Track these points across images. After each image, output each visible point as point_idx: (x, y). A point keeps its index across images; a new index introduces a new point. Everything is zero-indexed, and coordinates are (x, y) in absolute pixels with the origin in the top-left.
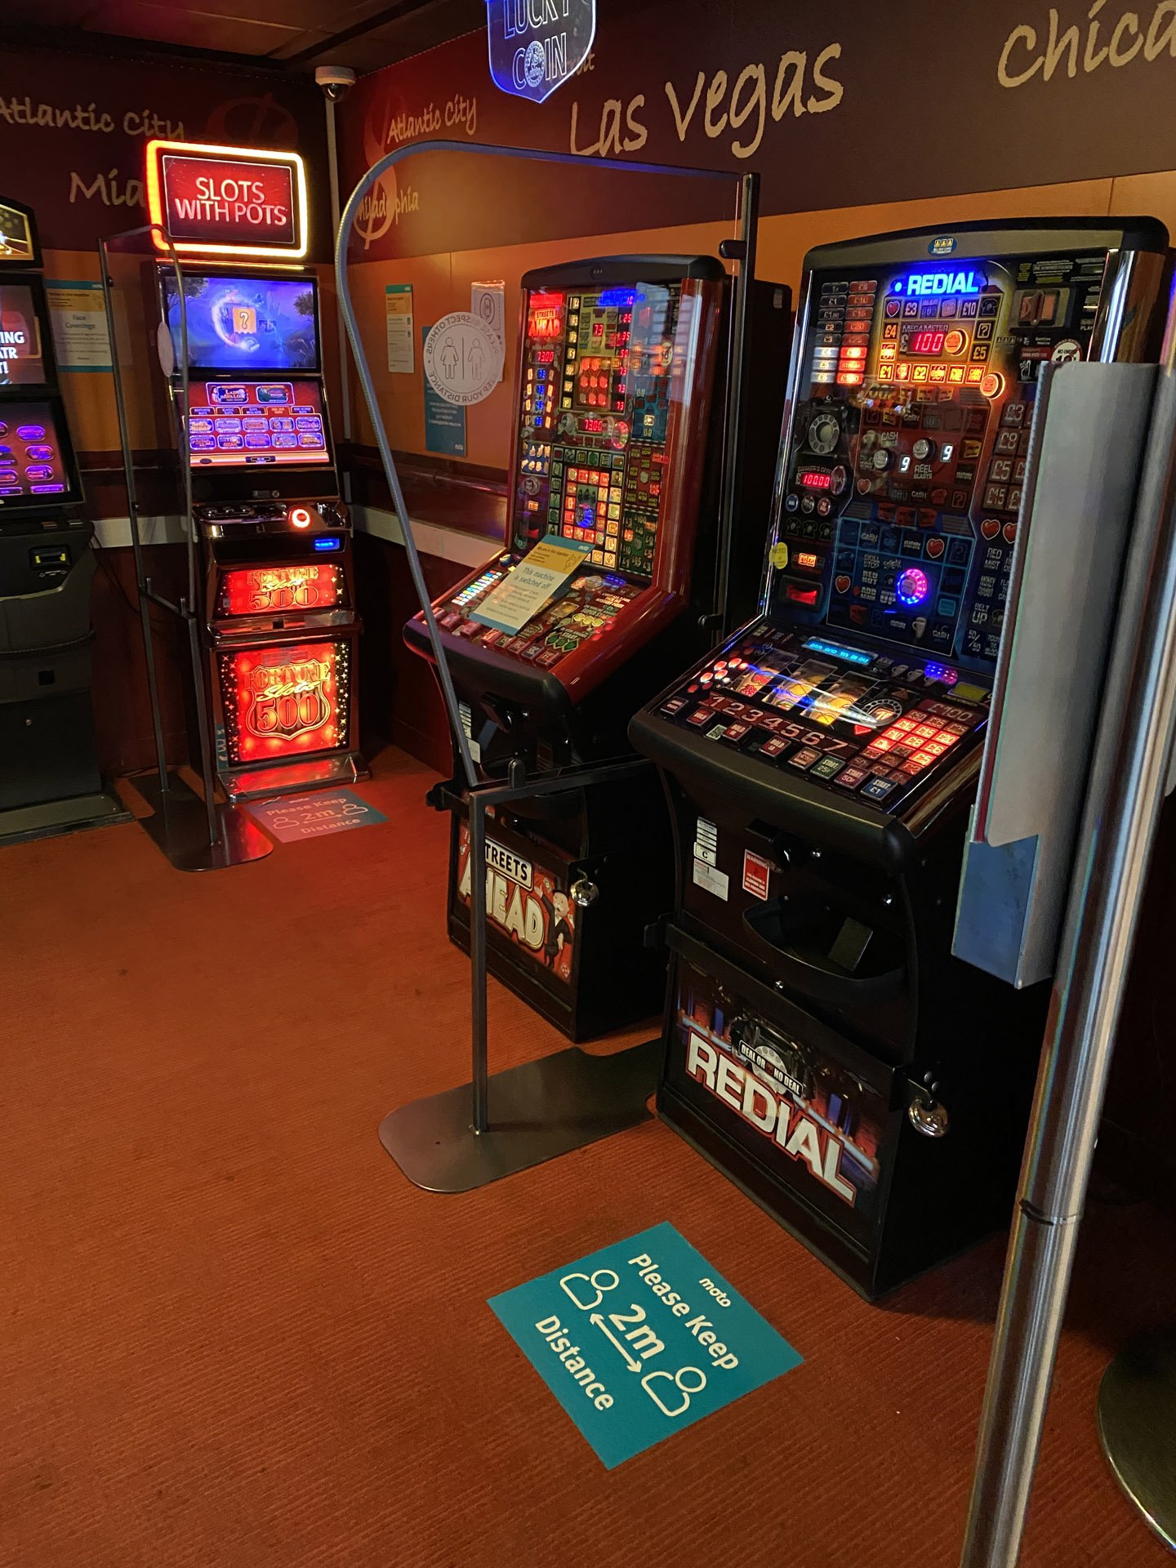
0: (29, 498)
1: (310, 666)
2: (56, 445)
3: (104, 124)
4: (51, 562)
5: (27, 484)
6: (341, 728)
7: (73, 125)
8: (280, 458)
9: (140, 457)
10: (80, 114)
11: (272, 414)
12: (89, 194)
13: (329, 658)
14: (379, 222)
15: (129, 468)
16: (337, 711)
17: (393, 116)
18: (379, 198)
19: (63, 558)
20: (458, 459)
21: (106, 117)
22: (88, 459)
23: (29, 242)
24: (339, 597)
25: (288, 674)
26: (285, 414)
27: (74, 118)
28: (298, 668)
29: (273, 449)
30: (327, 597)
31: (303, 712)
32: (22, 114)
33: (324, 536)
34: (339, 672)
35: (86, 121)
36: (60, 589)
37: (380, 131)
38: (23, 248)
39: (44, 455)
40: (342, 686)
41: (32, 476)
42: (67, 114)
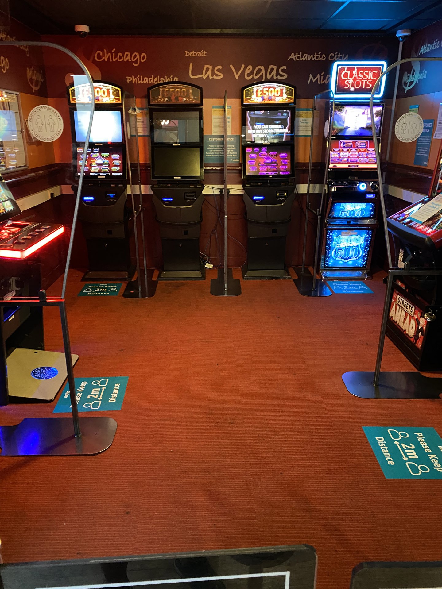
0: (279, 176)
1: (357, 237)
2: (290, 160)
3: (323, 58)
4: (282, 196)
5: (279, 171)
6: (364, 261)
7: (313, 59)
8: (360, 166)
9: (314, 165)
10: (316, 56)
11: (360, 151)
12: (314, 81)
13: (365, 235)
14: (411, 83)
15: (310, 168)
16: (364, 254)
18: (413, 74)
19: (285, 194)
20: (424, 167)
21: (324, 55)
22: (299, 164)
23: (293, 97)
24: (371, 215)
26: (365, 151)
27: (314, 57)
28: (352, 237)
29: (358, 163)
30: (367, 214)
32: (298, 57)
33: (370, 193)
34: (367, 241)
35: (317, 58)
36: (283, 204)
37: (417, 49)
38: (291, 99)
39: (286, 163)
41: (281, 169)
42: (312, 56)
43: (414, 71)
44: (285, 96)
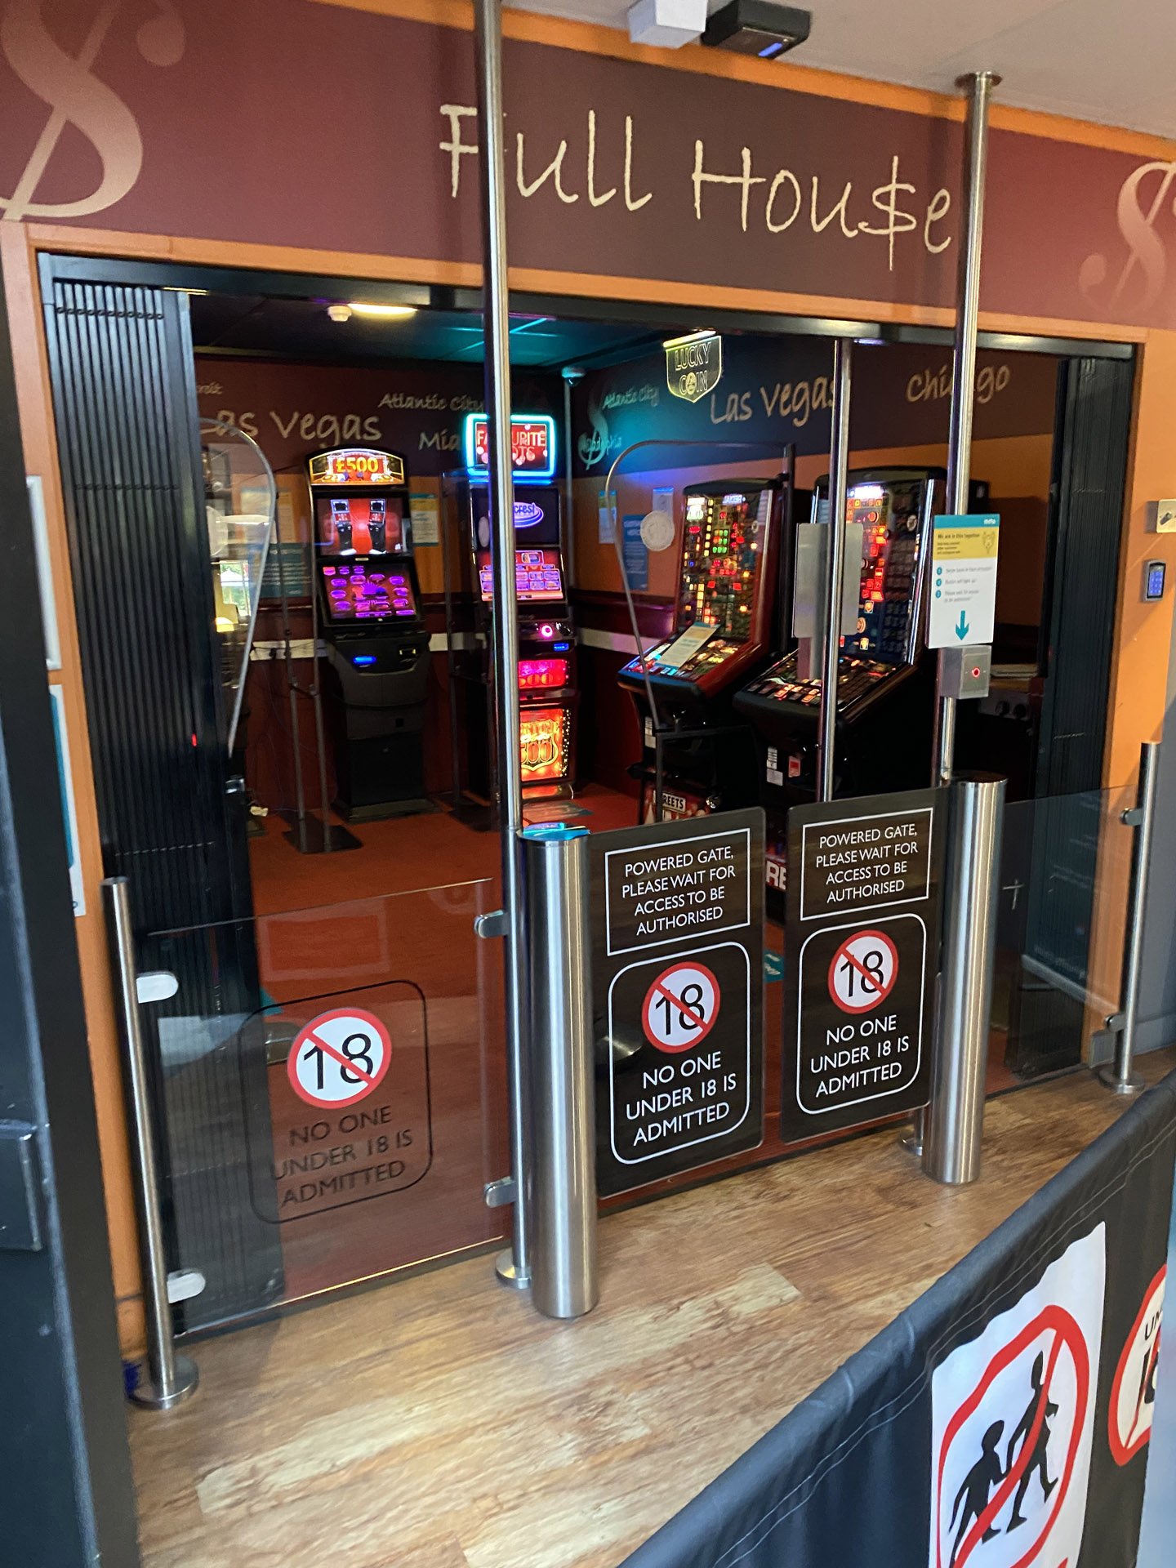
0: (395, 618)
1: (547, 723)
2: (409, 586)
3: (441, 405)
4: (408, 654)
5: (394, 610)
6: (564, 765)
7: (424, 406)
8: (535, 596)
9: (454, 596)
10: (428, 401)
11: (530, 570)
12: (430, 444)
13: (559, 719)
14: (595, 454)
15: (447, 602)
16: (562, 753)
17: (608, 393)
18: (597, 439)
19: (414, 652)
20: (644, 593)
21: (442, 401)
22: (429, 596)
23: (402, 474)
24: (566, 680)
25: (534, 728)
26: (538, 570)
27: (425, 403)
28: (540, 724)
29: (530, 591)
30: (560, 681)
31: (542, 752)
32: (398, 403)
33: (559, 643)
34: (565, 728)
35: (431, 404)
36: (412, 669)
37: (599, 401)
38: (399, 477)
39: (405, 593)
40: (566, 737)
41: (397, 606)
42: (421, 401)
43: (598, 435)
44: (388, 472)
